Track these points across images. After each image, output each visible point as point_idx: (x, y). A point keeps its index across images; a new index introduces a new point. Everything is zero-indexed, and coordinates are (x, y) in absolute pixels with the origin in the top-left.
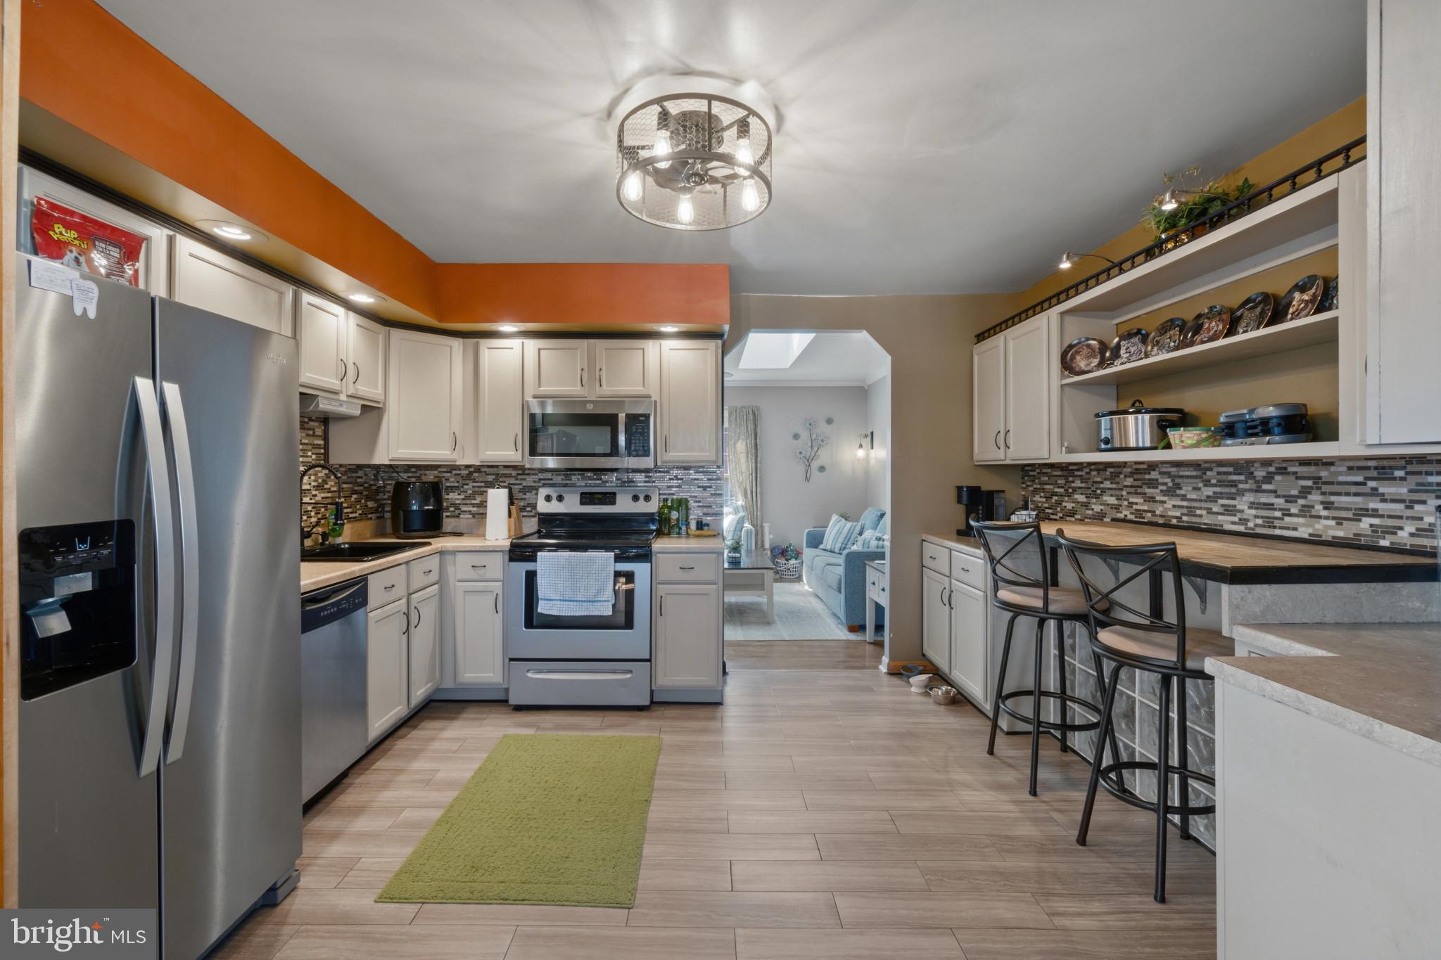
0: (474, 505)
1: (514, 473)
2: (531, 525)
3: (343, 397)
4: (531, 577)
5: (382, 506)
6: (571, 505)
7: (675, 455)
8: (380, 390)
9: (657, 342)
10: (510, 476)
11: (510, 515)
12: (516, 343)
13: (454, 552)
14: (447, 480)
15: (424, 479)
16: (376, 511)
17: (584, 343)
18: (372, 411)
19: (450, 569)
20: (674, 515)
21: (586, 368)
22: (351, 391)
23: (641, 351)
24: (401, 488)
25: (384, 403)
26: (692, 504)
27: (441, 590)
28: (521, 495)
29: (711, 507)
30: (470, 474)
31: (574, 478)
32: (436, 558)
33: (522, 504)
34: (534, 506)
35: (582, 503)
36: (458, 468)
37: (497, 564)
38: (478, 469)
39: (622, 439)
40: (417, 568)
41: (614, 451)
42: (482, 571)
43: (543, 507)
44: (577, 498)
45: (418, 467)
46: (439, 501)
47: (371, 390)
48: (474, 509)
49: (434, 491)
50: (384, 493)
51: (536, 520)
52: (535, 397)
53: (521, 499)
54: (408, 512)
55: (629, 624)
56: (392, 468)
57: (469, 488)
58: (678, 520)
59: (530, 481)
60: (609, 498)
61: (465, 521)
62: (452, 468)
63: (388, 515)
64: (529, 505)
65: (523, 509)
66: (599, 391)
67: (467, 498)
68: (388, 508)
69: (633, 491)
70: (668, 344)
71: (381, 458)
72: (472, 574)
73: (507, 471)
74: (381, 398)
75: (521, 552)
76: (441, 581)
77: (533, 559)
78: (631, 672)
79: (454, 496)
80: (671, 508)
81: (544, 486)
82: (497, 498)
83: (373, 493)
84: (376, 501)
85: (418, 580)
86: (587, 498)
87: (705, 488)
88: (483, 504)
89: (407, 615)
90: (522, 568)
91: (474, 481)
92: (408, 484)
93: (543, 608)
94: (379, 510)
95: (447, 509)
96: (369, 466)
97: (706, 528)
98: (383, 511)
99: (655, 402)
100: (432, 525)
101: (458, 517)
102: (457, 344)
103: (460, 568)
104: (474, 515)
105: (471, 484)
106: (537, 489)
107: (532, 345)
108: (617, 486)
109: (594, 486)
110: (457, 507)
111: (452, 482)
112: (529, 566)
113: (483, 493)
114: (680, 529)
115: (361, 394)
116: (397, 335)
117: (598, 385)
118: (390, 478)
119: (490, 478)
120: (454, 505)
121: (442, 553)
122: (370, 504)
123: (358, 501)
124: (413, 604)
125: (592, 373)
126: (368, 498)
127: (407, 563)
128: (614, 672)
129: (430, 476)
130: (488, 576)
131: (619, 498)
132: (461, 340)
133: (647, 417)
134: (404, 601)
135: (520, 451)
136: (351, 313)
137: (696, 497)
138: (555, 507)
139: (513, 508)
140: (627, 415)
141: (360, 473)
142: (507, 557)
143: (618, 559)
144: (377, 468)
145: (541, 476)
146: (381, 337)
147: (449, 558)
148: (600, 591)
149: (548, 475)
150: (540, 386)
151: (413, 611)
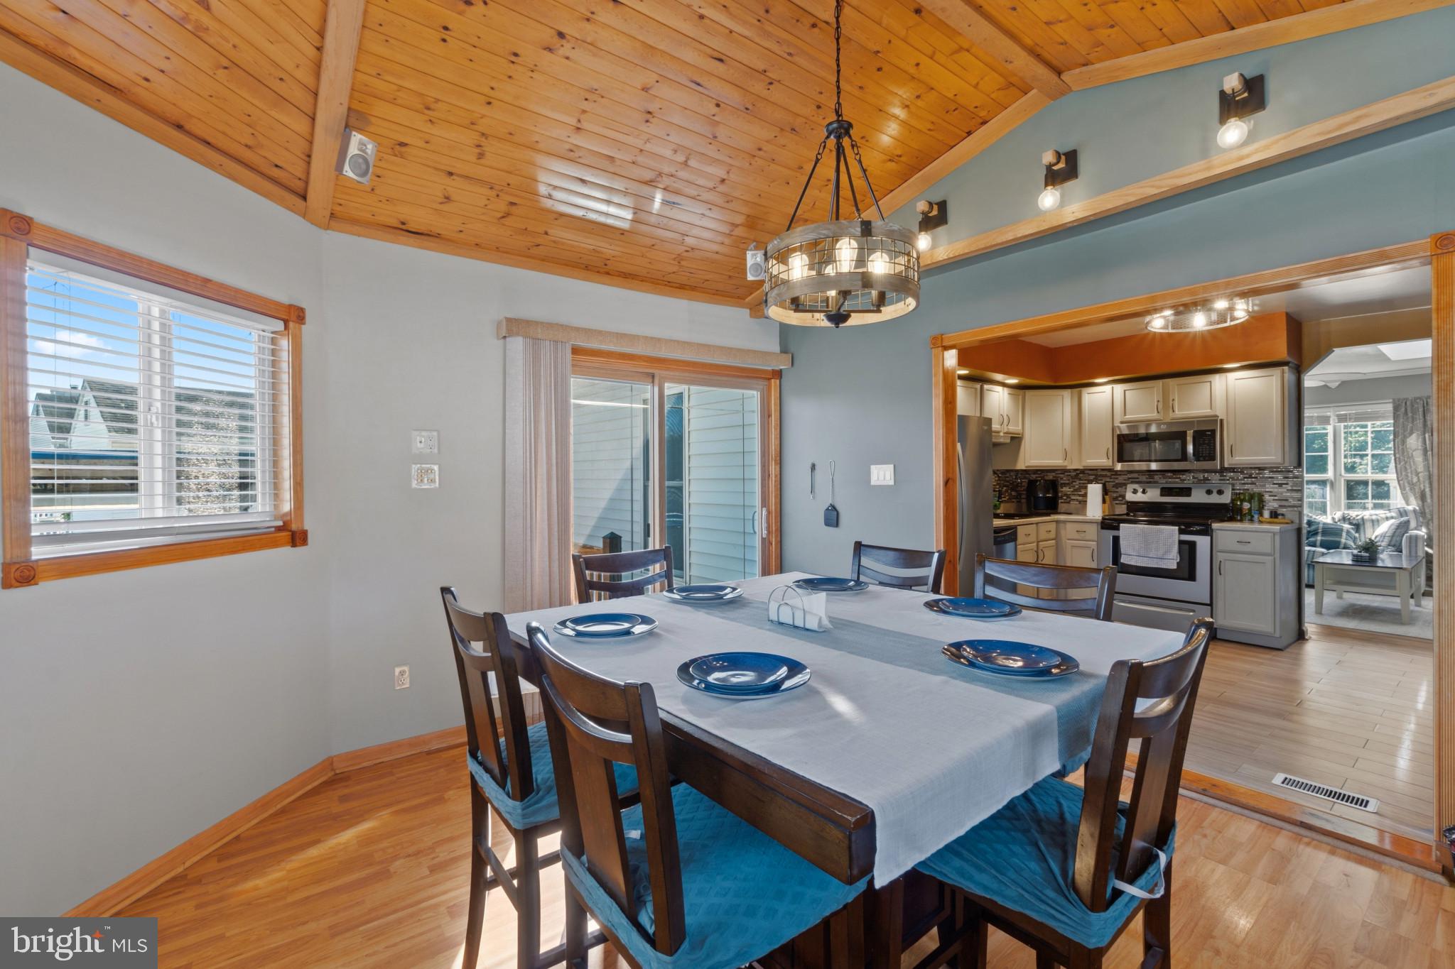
0: (1080, 495)
1: (1108, 474)
2: (1122, 509)
3: (1002, 434)
4: (1116, 540)
5: (1020, 495)
6: (1153, 495)
7: (1240, 459)
8: (1020, 428)
9: (1223, 375)
10: (1106, 476)
11: (1104, 501)
12: (1108, 388)
13: (1065, 522)
14: (1062, 479)
15: (1047, 478)
16: (1016, 497)
17: (1160, 383)
18: (1016, 440)
19: (1063, 532)
20: (1246, 506)
21: (1161, 400)
22: (1006, 430)
23: (1209, 384)
24: (1032, 483)
25: (1023, 434)
26: (1267, 497)
27: (1057, 544)
28: (1114, 489)
29: (1287, 500)
30: (1078, 474)
31: (1156, 477)
32: (1054, 525)
33: (1115, 495)
34: (1123, 497)
35: (1162, 495)
36: (1069, 471)
37: (1093, 531)
38: (1083, 471)
39: (1190, 448)
40: (1043, 528)
41: (1184, 457)
42: (1083, 535)
43: (1130, 497)
44: (1158, 492)
45: (1043, 471)
46: (1056, 492)
47: (1014, 428)
48: (1080, 498)
49: (1053, 485)
50: (1021, 487)
51: (1125, 506)
52: (1122, 423)
53: (1114, 492)
54: (1037, 498)
55: (1191, 576)
56: (1026, 472)
57: (1077, 484)
58: (1250, 509)
59: (1121, 479)
60: (1187, 492)
61: (1074, 504)
62: (1064, 471)
63: (1023, 501)
64: (1120, 496)
65: (1116, 499)
66: (1171, 415)
67: (1075, 490)
68: (1024, 496)
69: (1208, 486)
70: (1231, 376)
71: (1021, 466)
72: (1077, 536)
73: (1104, 473)
74: (1021, 432)
75: (1109, 523)
76: (1057, 538)
77: (1117, 528)
78: (1193, 611)
79: (1066, 489)
80: (1242, 501)
81: (1132, 483)
82: (1094, 491)
83: (1014, 487)
84: (1016, 491)
85: (1043, 535)
86: (1166, 492)
87: (1280, 485)
88: (1085, 495)
89: (1037, 552)
90: (1109, 534)
91: (1080, 480)
92: (1037, 481)
93: (1124, 560)
94: (1018, 497)
95: (1061, 498)
96: (1012, 471)
97: (1280, 517)
98: (1021, 498)
99: (1221, 421)
100: (1051, 506)
101: (1069, 503)
102: (1067, 394)
103: (1069, 531)
104: (1080, 502)
105: (1078, 482)
106: (1125, 485)
107: (1119, 388)
108: (1193, 483)
109: (1176, 483)
110: (1068, 496)
111: (1065, 480)
112: (1115, 533)
113: (1086, 488)
114: (1252, 517)
115: (1011, 431)
116: (1029, 393)
117: (1171, 411)
118: (1025, 478)
119: (1092, 477)
120: (1066, 495)
121: (1057, 522)
122: (1013, 493)
123: (1006, 491)
124: (1040, 548)
125: (1166, 403)
126: (1012, 490)
127: (1037, 524)
128: (1180, 609)
129: (1050, 477)
130: (1087, 538)
131: (1194, 492)
132: (1069, 390)
133: (1213, 432)
134: (1035, 544)
135: (1111, 460)
136: (1005, 389)
137: (1271, 492)
138: (1139, 497)
139: (1107, 497)
140: (1195, 432)
141: (1008, 475)
142: (1100, 527)
143: (1181, 532)
144: (1017, 471)
145: (1129, 476)
146: (1020, 397)
147: (1061, 525)
148: (1168, 552)
149: (1135, 475)
150: (1125, 415)
151: (1040, 551)
